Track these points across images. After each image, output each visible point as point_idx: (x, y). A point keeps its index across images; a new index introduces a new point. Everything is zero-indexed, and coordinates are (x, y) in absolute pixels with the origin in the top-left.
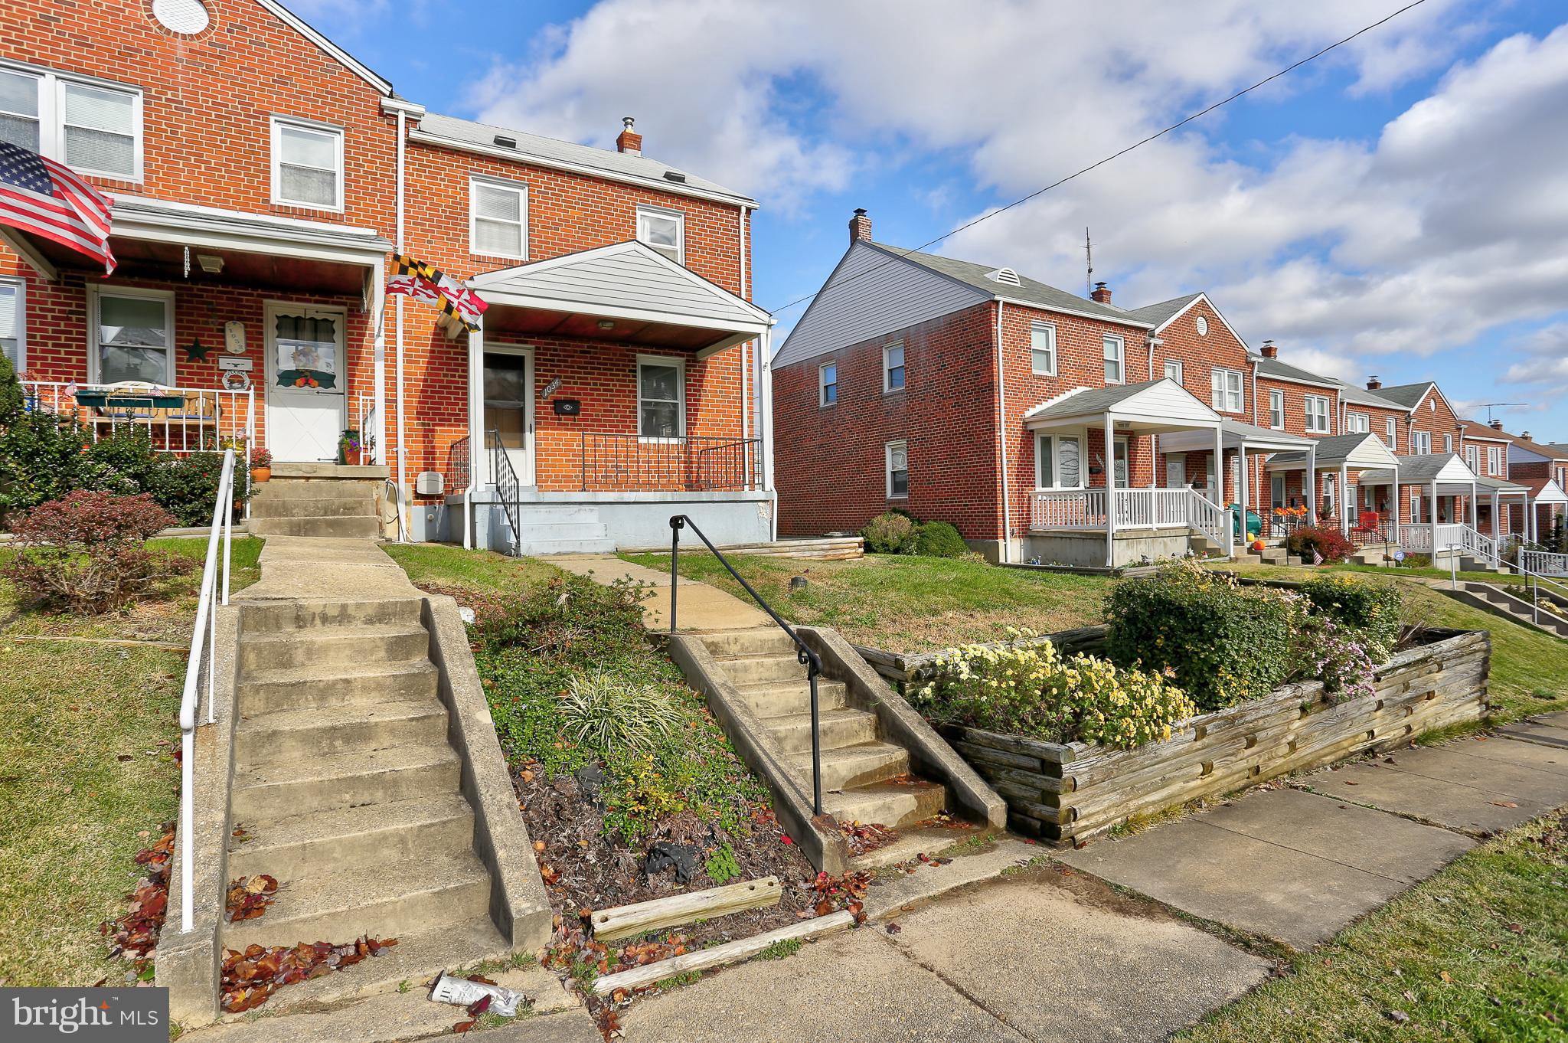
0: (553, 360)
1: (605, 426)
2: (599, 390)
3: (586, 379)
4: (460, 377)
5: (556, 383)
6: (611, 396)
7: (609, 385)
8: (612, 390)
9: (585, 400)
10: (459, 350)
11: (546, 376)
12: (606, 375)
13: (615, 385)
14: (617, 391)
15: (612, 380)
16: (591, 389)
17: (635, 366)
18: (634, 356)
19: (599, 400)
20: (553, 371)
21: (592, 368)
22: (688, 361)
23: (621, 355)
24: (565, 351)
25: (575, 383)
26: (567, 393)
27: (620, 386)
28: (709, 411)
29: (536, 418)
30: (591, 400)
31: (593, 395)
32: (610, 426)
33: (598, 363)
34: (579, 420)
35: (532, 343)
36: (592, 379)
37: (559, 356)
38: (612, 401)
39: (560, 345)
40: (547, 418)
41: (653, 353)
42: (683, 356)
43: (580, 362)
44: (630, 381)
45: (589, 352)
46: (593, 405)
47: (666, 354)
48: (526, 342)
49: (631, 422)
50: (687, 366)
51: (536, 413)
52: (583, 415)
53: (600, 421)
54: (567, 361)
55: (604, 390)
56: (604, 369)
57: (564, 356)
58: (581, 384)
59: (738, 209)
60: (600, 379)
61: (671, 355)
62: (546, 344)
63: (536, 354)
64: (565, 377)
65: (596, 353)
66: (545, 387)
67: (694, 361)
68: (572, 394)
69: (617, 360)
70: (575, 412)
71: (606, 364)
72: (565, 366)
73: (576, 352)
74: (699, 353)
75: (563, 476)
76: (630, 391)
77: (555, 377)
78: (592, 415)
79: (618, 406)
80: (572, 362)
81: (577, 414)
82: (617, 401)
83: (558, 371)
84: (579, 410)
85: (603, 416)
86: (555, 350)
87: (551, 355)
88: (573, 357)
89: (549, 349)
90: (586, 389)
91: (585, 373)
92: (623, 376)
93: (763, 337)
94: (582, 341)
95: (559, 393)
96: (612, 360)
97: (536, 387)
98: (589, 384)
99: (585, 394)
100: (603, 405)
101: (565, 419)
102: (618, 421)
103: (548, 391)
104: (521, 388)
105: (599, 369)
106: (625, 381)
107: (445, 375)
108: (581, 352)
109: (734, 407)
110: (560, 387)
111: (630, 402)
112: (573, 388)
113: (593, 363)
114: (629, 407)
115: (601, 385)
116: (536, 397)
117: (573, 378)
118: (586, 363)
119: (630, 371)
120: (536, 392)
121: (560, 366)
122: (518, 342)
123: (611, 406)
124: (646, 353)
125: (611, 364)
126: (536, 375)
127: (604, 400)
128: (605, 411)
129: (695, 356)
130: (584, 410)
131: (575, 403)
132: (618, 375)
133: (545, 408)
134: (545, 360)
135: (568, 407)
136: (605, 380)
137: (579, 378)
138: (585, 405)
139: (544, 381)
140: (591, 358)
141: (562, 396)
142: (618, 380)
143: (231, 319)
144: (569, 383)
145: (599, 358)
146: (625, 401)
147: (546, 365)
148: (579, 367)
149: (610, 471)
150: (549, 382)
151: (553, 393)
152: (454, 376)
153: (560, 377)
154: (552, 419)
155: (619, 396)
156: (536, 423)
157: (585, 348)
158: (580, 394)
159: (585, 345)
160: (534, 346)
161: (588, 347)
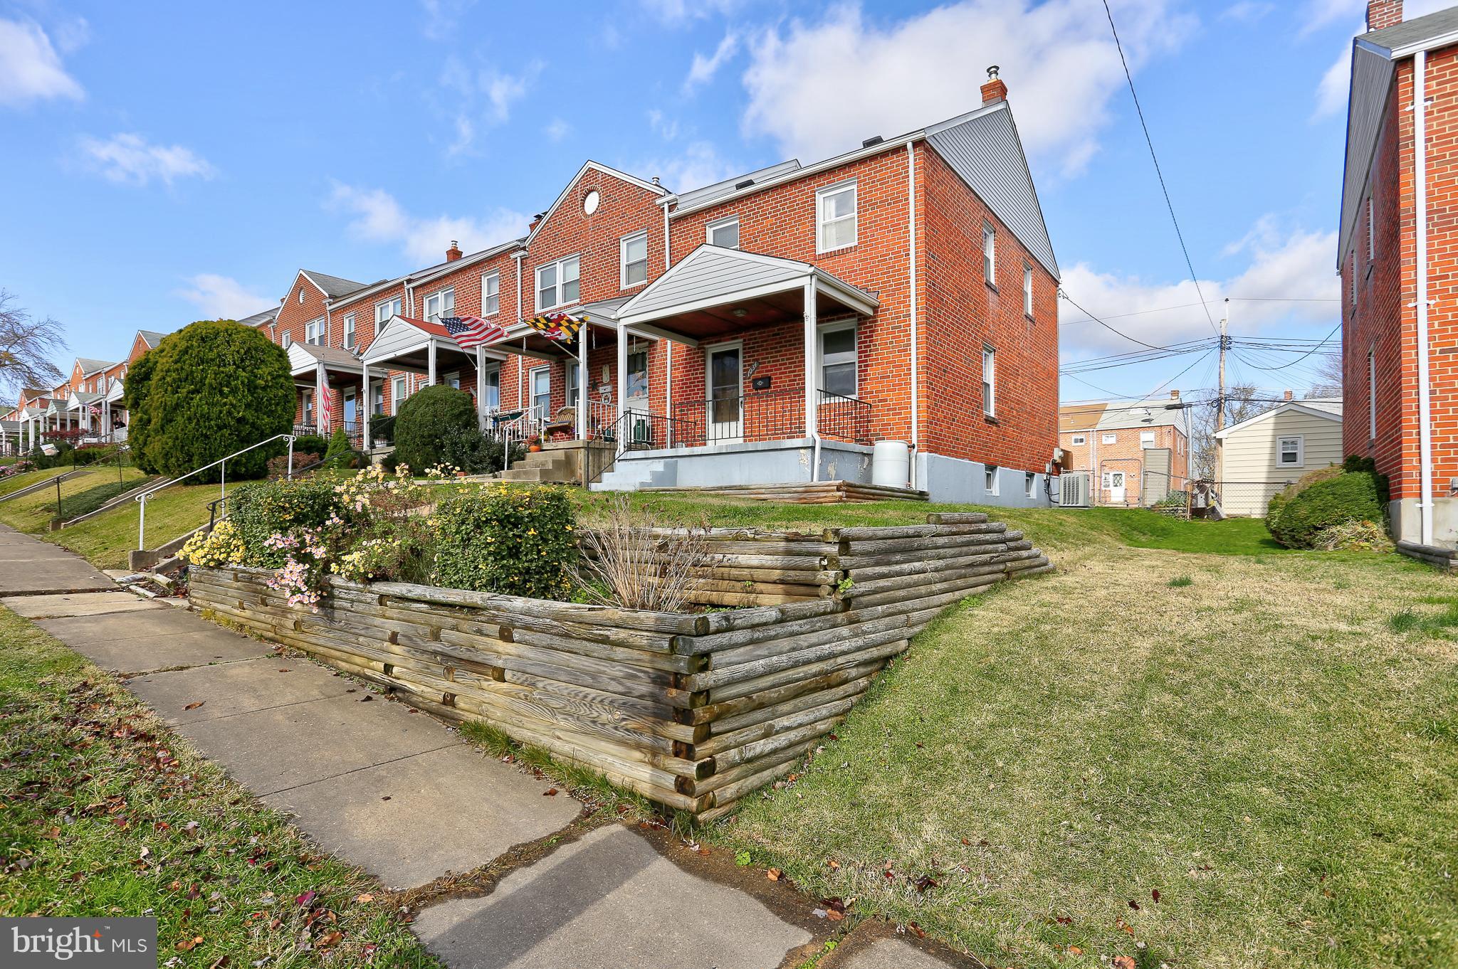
0: (755, 347)
2: (785, 364)
3: (777, 356)
4: (700, 373)
5: (755, 365)
6: (795, 367)
7: (793, 358)
8: (795, 362)
9: (774, 375)
11: (751, 361)
12: (790, 350)
13: (797, 357)
14: (799, 362)
15: (796, 353)
16: (780, 364)
19: (786, 373)
20: (755, 356)
21: (781, 347)
22: (859, 320)
24: (762, 337)
25: (769, 362)
26: (763, 372)
27: (801, 357)
28: (879, 364)
29: (745, 396)
30: (780, 373)
31: (778, 369)
32: (794, 393)
33: (785, 342)
34: (771, 392)
35: (741, 337)
36: (781, 356)
37: (758, 342)
38: (795, 371)
39: (759, 334)
40: (750, 395)
41: (828, 321)
42: (854, 317)
43: (772, 344)
45: (778, 334)
46: (781, 378)
47: (839, 319)
48: (738, 338)
50: (860, 324)
51: (744, 392)
52: (774, 387)
53: (786, 390)
54: (760, 346)
55: (790, 363)
56: (790, 345)
57: (762, 342)
58: (773, 361)
59: (904, 147)
60: (786, 355)
61: (844, 318)
62: (750, 336)
63: (746, 344)
64: (760, 359)
65: (783, 333)
68: (767, 371)
69: (799, 335)
70: (767, 387)
71: (790, 341)
72: (762, 350)
73: (769, 336)
78: (778, 387)
79: (800, 375)
80: (767, 345)
81: (769, 387)
82: (799, 371)
84: (770, 384)
85: (788, 385)
86: (755, 339)
87: (754, 343)
88: (767, 341)
89: (751, 340)
90: (776, 365)
91: (776, 352)
94: (773, 326)
96: (795, 336)
97: (745, 370)
98: (778, 361)
99: (775, 370)
100: (788, 377)
101: (763, 393)
102: (799, 388)
103: (750, 372)
105: (786, 346)
107: (693, 374)
108: (773, 335)
109: (905, 355)
110: (758, 368)
112: (765, 367)
113: (782, 342)
115: (788, 359)
116: (745, 379)
117: (767, 358)
118: (776, 343)
120: (745, 374)
121: (757, 351)
122: (732, 339)
123: (794, 376)
125: (794, 340)
126: (745, 362)
127: (789, 372)
128: (790, 381)
130: (775, 383)
131: (768, 381)
132: (799, 348)
133: (748, 387)
134: (750, 348)
135: (760, 383)
136: (790, 354)
137: (771, 357)
138: (776, 379)
139: (749, 365)
140: (780, 338)
141: (760, 375)
142: (800, 353)
143: (603, 364)
144: (764, 363)
145: (786, 337)
147: (751, 352)
148: (771, 349)
151: (755, 373)
152: (697, 374)
153: (757, 360)
154: (754, 394)
155: (800, 366)
156: (745, 400)
157: (776, 332)
158: (772, 370)
159: (776, 329)
160: (742, 340)
161: (778, 330)
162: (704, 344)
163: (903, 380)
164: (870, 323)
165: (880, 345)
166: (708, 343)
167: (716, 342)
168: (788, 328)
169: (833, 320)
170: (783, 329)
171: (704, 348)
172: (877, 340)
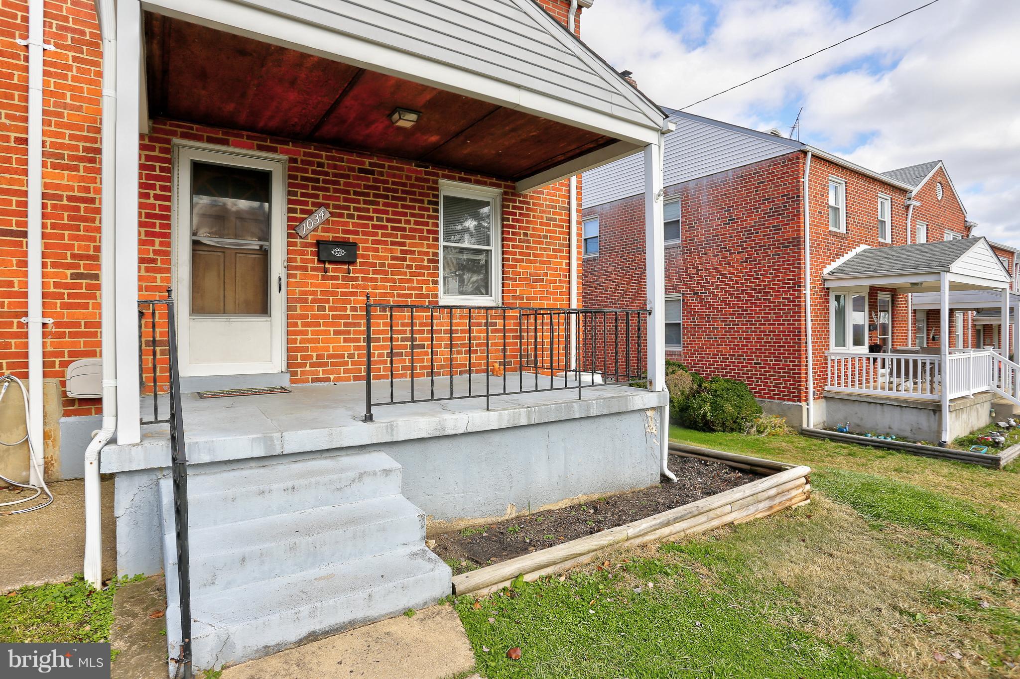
0: (317, 181)
1: (394, 281)
2: (385, 227)
3: (368, 210)
4: (157, 197)
5: (322, 215)
6: (403, 237)
7: (399, 221)
8: (404, 229)
9: (364, 243)
10: (156, 153)
11: (306, 204)
12: (396, 206)
13: (408, 222)
14: (411, 230)
15: (405, 215)
16: (374, 227)
17: (436, 196)
18: (436, 182)
19: (385, 243)
20: (317, 197)
21: (375, 196)
22: (505, 193)
23: (417, 179)
24: (335, 167)
25: (351, 216)
26: (337, 231)
27: (416, 223)
28: (530, 261)
29: (288, 268)
30: (374, 242)
31: (376, 234)
32: (401, 281)
33: (385, 189)
34: (355, 271)
35: (284, 152)
36: (375, 211)
37: (327, 174)
38: (403, 244)
39: (328, 158)
40: (306, 269)
41: (462, 180)
42: (499, 186)
43: (359, 186)
44: (429, 217)
45: (372, 172)
46: (377, 250)
47: (478, 182)
48: (273, 150)
49: (429, 275)
50: (504, 200)
51: (289, 260)
52: (362, 264)
53: (386, 273)
54: (338, 183)
55: (393, 228)
56: (394, 198)
57: (335, 175)
58: (359, 217)
60: (387, 213)
61: (484, 184)
62: (305, 154)
63: (290, 169)
64: (335, 207)
65: (381, 174)
66: (304, 219)
67: (513, 194)
68: (344, 232)
69: (412, 186)
70: (349, 261)
71: (396, 191)
72: (335, 191)
73: (352, 169)
74: (518, 184)
75: (330, 356)
76: (429, 232)
77: (319, 205)
78: (374, 265)
79: (413, 252)
80: (346, 184)
81: (353, 263)
82: (411, 245)
83: (325, 197)
84: (356, 256)
85: (390, 266)
86: (320, 165)
87: (314, 172)
88: (348, 177)
89: (311, 163)
90: (367, 226)
91: (365, 202)
92: (420, 209)
93: (655, 149)
94: (360, 155)
95: (324, 230)
96: (404, 185)
97: (290, 219)
98: (371, 219)
99: (364, 233)
100: (391, 251)
101: (334, 270)
102: (411, 274)
103: (307, 227)
104: (267, 220)
105: (387, 197)
106: (422, 216)
108: (361, 171)
109: (561, 257)
110: (327, 221)
111: (429, 246)
112: (347, 224)
113: (378, 188)
114: (427, 254)
115: (388, 220)
116: (289, 236)
117: (348, 208)
118: (366, 187)
119: (430, 202)
120: (289, 227)
121: (327, 190)
122: (260, 148)
123: (402, 251)
124: (452, 178)
125: (403, 192)
126: (290, 202)
127: (393, 244)
128: (393, 258)
129: (514, 188)
130: (363, 256)
131: (351, 247)
132: (414, 208)
133: (302, 253)
134: (303, 179)
135: (339, 252)
136: (395, 213)
137: (356, 209)
138: (366, 249)
139: (303, 211)
140: (375, 180)
141: (330, 236)
142: (413, 215)
144: (341, 215)
145: (386, 182)
146: (422, 246)
147: (306, 187)
148: (355, 193)
149: (399, 347)
150: (310, 213)
151: (315, 230)
153: (327, 206)
154: (313, 269)
155: (414, 238)
156: (289, 276)
157: (367, 166)
158: (356, 233)
159: (367, 161)
160: (286, 157)
161: (371, 164)
162: (174, 134)
163: (557, 287)
164: (520, 202)
165: (532, 236)
166: (185, 136)
167: (211, 140)
168: (390, 167)
169: (468, 181)
170: (383, 166)
171: (168, 142)
172: (528, 228)
